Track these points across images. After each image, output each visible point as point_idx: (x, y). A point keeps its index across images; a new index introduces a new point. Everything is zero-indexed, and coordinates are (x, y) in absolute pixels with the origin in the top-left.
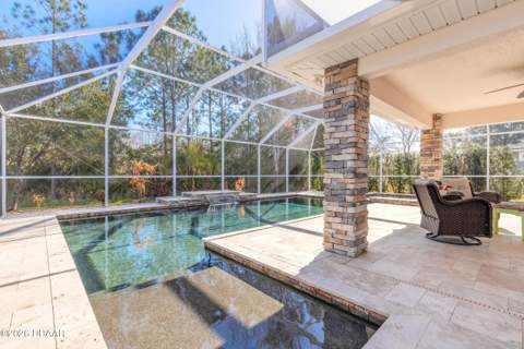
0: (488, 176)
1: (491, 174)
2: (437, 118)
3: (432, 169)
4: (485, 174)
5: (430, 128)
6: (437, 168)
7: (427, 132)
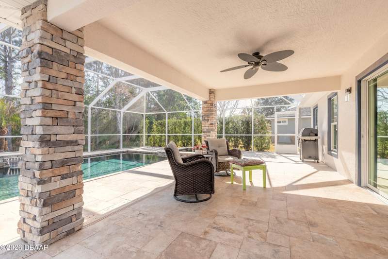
0: (253, 135)
1: (254, 134)
2: (212, 92)
3: (209, 131)
4: (251, 133)
5: (207, 99)
6: (212, 130)
7: (205, 102)
